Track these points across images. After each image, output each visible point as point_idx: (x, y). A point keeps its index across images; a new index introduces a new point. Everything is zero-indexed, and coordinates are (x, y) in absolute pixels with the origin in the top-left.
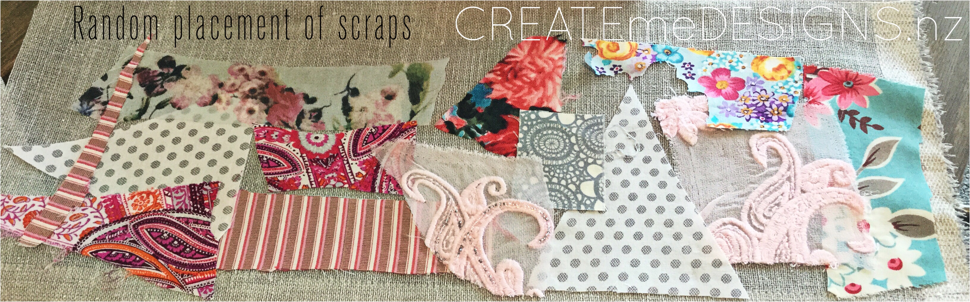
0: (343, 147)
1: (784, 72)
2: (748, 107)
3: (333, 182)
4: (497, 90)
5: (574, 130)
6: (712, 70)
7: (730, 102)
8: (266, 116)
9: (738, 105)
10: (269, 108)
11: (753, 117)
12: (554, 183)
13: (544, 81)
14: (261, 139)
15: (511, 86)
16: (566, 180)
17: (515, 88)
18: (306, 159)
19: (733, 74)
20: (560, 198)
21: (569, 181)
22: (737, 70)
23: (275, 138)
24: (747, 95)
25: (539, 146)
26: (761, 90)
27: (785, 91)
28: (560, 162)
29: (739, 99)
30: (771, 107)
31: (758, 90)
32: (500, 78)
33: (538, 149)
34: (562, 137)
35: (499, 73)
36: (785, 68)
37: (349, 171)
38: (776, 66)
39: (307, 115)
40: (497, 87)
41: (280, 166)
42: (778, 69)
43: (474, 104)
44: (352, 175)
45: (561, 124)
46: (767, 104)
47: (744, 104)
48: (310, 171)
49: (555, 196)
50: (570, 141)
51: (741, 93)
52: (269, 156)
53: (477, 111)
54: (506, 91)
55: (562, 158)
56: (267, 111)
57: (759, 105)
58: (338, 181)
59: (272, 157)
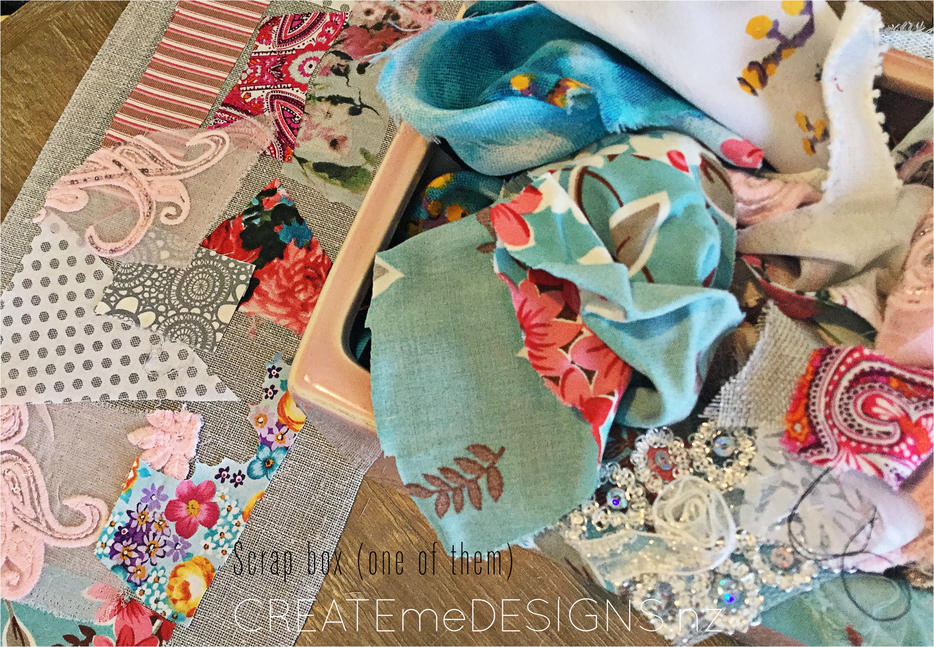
0: (288, 88)
1: (177, 594)
2: (149, 524)
3: (250, 71)
4: (297, 252)
5: (208, 316)
6: (220, 507)
7: (164, 505)
8: (358, 26)
9: (155, 513)
10: (368, 29)
11: (131, 521)
12: (152, 273)
13: (289, 306)
14: (331, 18)
15: (297, 268)
16: (150, 287)
17: (292, 272)
18: (288, 53)
19: (202, 530)
20: (131, 274)
21: (147, 289)
22: (206, 537)
23: (327, 30)
24: (166, 531)
25: (202, 273)
26: (165, 552)
27: (150, 580)
28: (174, 288)
29: (165, 518)
30: (136, 550)
31: (167, 549)
32: (312, 260)
33: (201, 270)
34: (204, 300)
35: (319, 261)
36: (181, 599)
37: (256, 87)
38: (191, 589)
39: (343, 62)
40: (302, 254)
41: (291, 29)
42: (185, 588)
43: (289, 224)
44: (250, 90)
45: (222, 304)
46: (142, 549)
47: (154, 521)
48: (273, 54)
49: (136, 270)
50: (196, 307)
51: (172, 525)
52: (306, 22)
53: (278, 224)
54: (291, 261)
55: (178, 291)
56: (364, 27)
57: (145, 537)
58: (249, 76)
59: (305, 24)
